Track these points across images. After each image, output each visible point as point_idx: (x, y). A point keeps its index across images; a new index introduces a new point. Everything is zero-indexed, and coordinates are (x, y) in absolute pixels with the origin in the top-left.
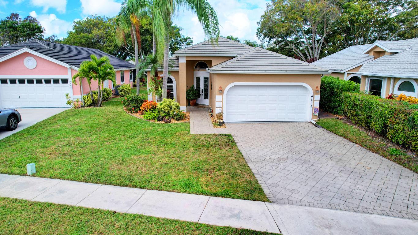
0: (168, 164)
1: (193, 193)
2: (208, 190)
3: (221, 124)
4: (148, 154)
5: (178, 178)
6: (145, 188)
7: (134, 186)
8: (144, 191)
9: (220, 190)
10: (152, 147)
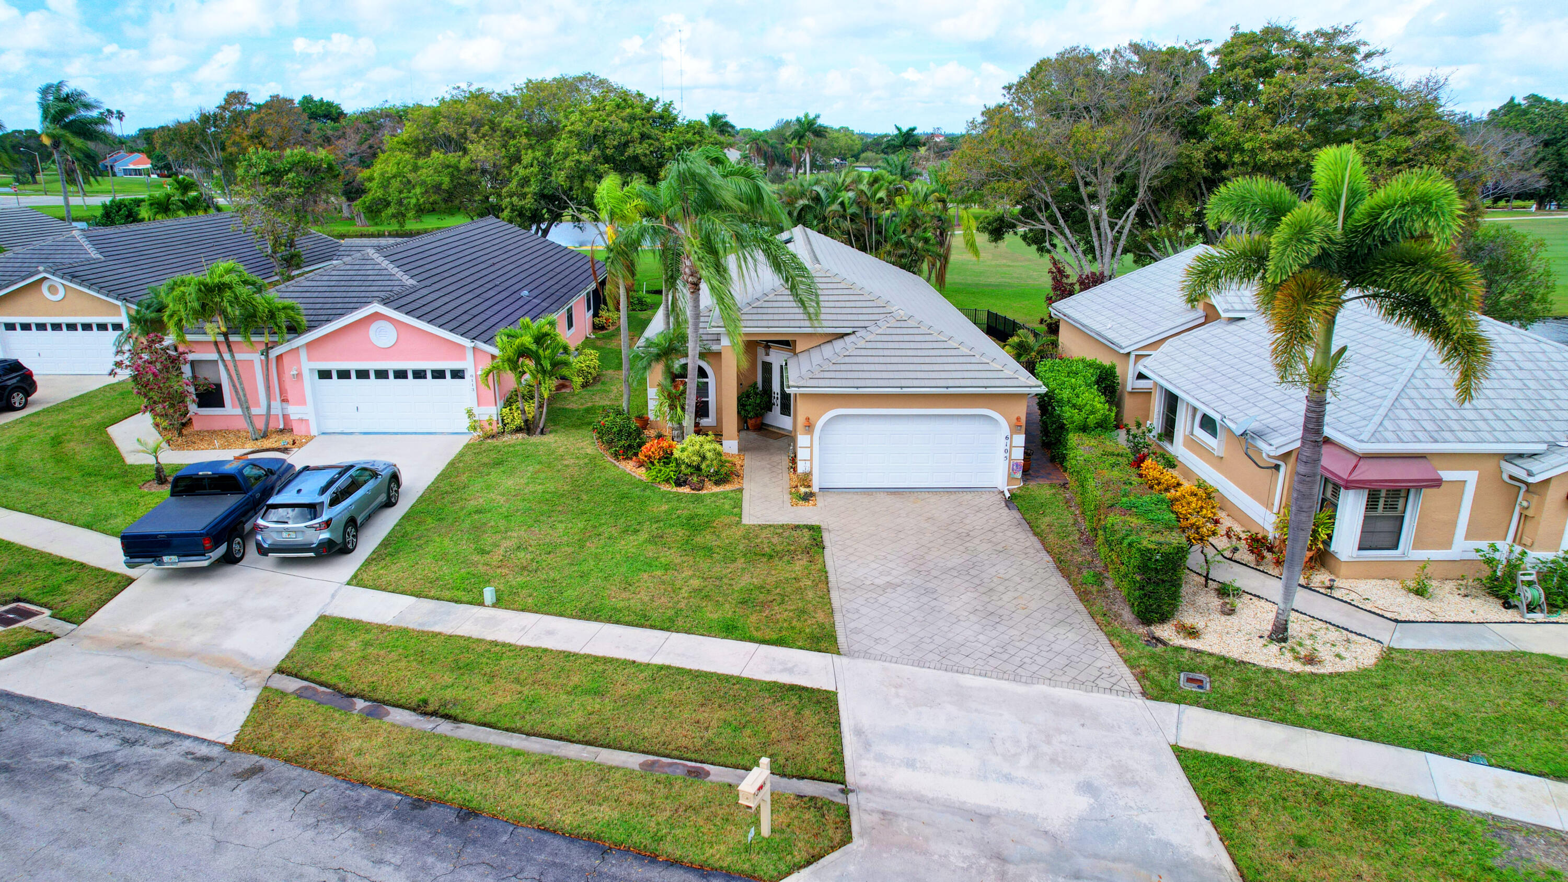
0: (701, 590)
1: (736, 639)
2: (758, 635)
3: (807, 497)
4: (666, 570)
5: (716, 616)
6: (668, 629)
7: (652, 627)
8: (667, 634)
9: (775, 637)
10: (671, 555)
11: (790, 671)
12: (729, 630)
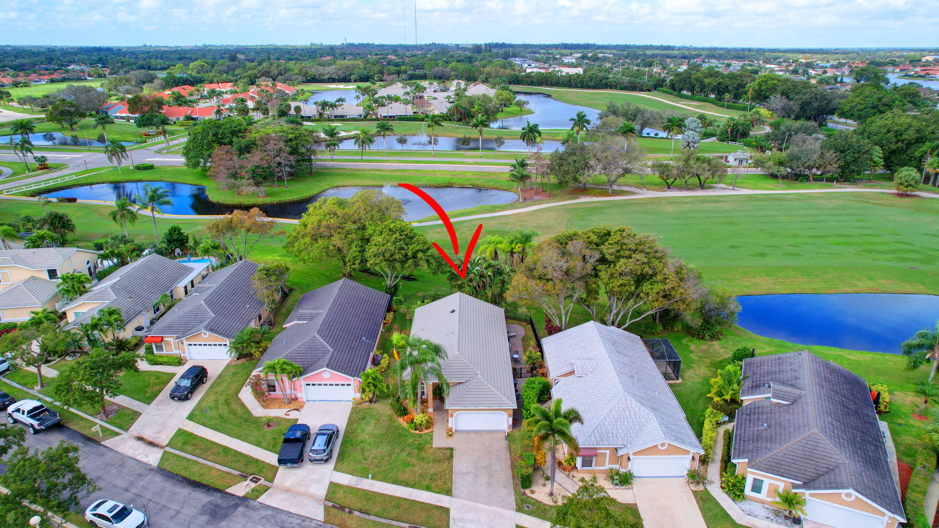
0: (421, 474)
2: (434, 490)
3: (451, 436)
4: (413, 466)
10: (413, 460)
11: (440, 502)
12: (428, 488)
